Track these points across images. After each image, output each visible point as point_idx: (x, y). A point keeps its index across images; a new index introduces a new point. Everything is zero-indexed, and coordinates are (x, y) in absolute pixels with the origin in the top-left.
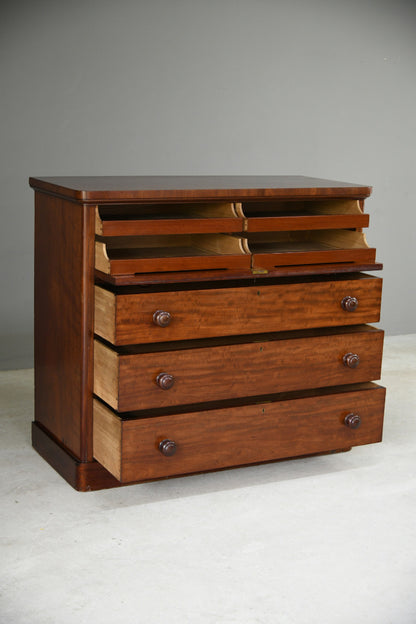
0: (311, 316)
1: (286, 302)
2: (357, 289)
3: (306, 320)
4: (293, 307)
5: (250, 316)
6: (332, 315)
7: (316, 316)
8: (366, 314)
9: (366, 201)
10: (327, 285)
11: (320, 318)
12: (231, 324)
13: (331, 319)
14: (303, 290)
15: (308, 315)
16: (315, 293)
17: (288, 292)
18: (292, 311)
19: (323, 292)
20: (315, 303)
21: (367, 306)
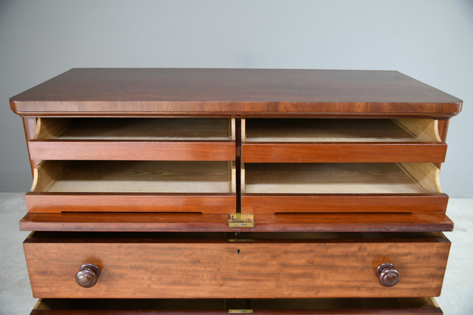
0: (325, 283)
1: (284, 265)
2: (406, 255)
3: (319, 288)
4: (296, 271)
5: (226, 279)
6: (358, 284)
7: (333, 284)
8: (420, 286)
9: (452, 122)
10: (354, 247)
11: (339, 287)
12: (197, 285)
13: (358, 288)
14: (311, 251)
15: (319, 282)
16: (332, 256)
17: (286, 252)
18: (294, 277)
19: (346, 256)
20: (333, 268)
21: (420, 276)
